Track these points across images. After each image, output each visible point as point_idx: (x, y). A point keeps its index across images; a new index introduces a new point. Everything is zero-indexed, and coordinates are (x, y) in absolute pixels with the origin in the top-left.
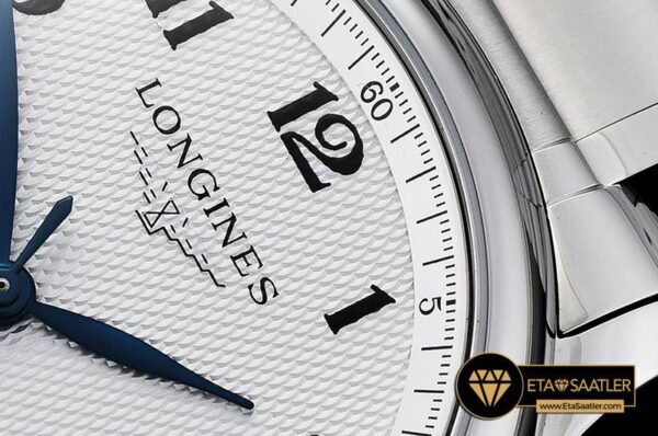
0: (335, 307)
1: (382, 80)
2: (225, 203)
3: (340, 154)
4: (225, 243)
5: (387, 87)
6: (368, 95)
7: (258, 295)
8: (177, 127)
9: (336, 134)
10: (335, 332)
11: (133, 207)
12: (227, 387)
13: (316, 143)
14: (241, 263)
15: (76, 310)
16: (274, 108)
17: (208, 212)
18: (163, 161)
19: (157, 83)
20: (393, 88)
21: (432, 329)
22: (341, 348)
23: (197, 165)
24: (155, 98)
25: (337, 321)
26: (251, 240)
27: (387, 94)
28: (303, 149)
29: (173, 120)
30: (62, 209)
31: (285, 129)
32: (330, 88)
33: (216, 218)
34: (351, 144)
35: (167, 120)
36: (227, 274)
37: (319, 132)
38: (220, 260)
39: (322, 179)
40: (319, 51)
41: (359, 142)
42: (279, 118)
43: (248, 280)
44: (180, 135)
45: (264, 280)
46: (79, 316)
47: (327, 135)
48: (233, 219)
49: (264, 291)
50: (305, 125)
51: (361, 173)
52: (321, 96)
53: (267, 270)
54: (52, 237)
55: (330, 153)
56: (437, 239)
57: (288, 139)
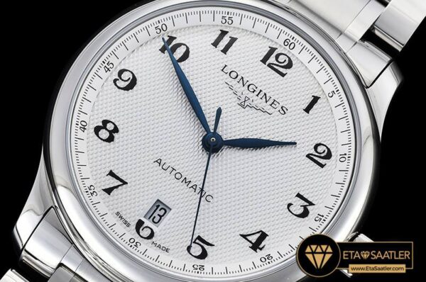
0: (305, 106)
1: (289, 38)
2: (261, 91)
3: (285, 63)
4: (266, 102)
5: (291, 39)
6: (286, 44)
7: (282, 112)
8: (237, 76)
9: (282, 58)
10: (308, 113)
11: (236, 103)
12: (286, 141)
13: (277, 63)
14: (273, 105)
15: (234, 138)
16: (261, 58)
17: (257, 95)
18: (238, 87)
19: (226, 66)
20: (293, 39)
21: (335, 100)
22: (312, 117)
23: (248, 84)
24: (228, 70)
25: (307, 110)
26: (273, 98)
27: (292, 41)
28: (275, 67)
29: (235, 74)
30: (219, 112)
31: (267, 63)
32: (274, 46)
33: (260, 96)
34: (287, 59)
35: (234, 75)
36: (271, 110)
37: (277, 59)
38: (267, 107)
39: (284, 73)
40: (266, 37)
41: (289, 58)
42: (264, 61)
43: (277, 109)
44: (239, 77)
45: (282, 108)
46: (236, 140)
47: (279, 60)
48: (265, 94)
49: (284, 110)
50: (272, 60)
51: (294, 66)
52: (272, 50)
53: (281, 104)
54: (221, 116)
55: (282, 65)
56: (325, 75)
57: (269, 66)
